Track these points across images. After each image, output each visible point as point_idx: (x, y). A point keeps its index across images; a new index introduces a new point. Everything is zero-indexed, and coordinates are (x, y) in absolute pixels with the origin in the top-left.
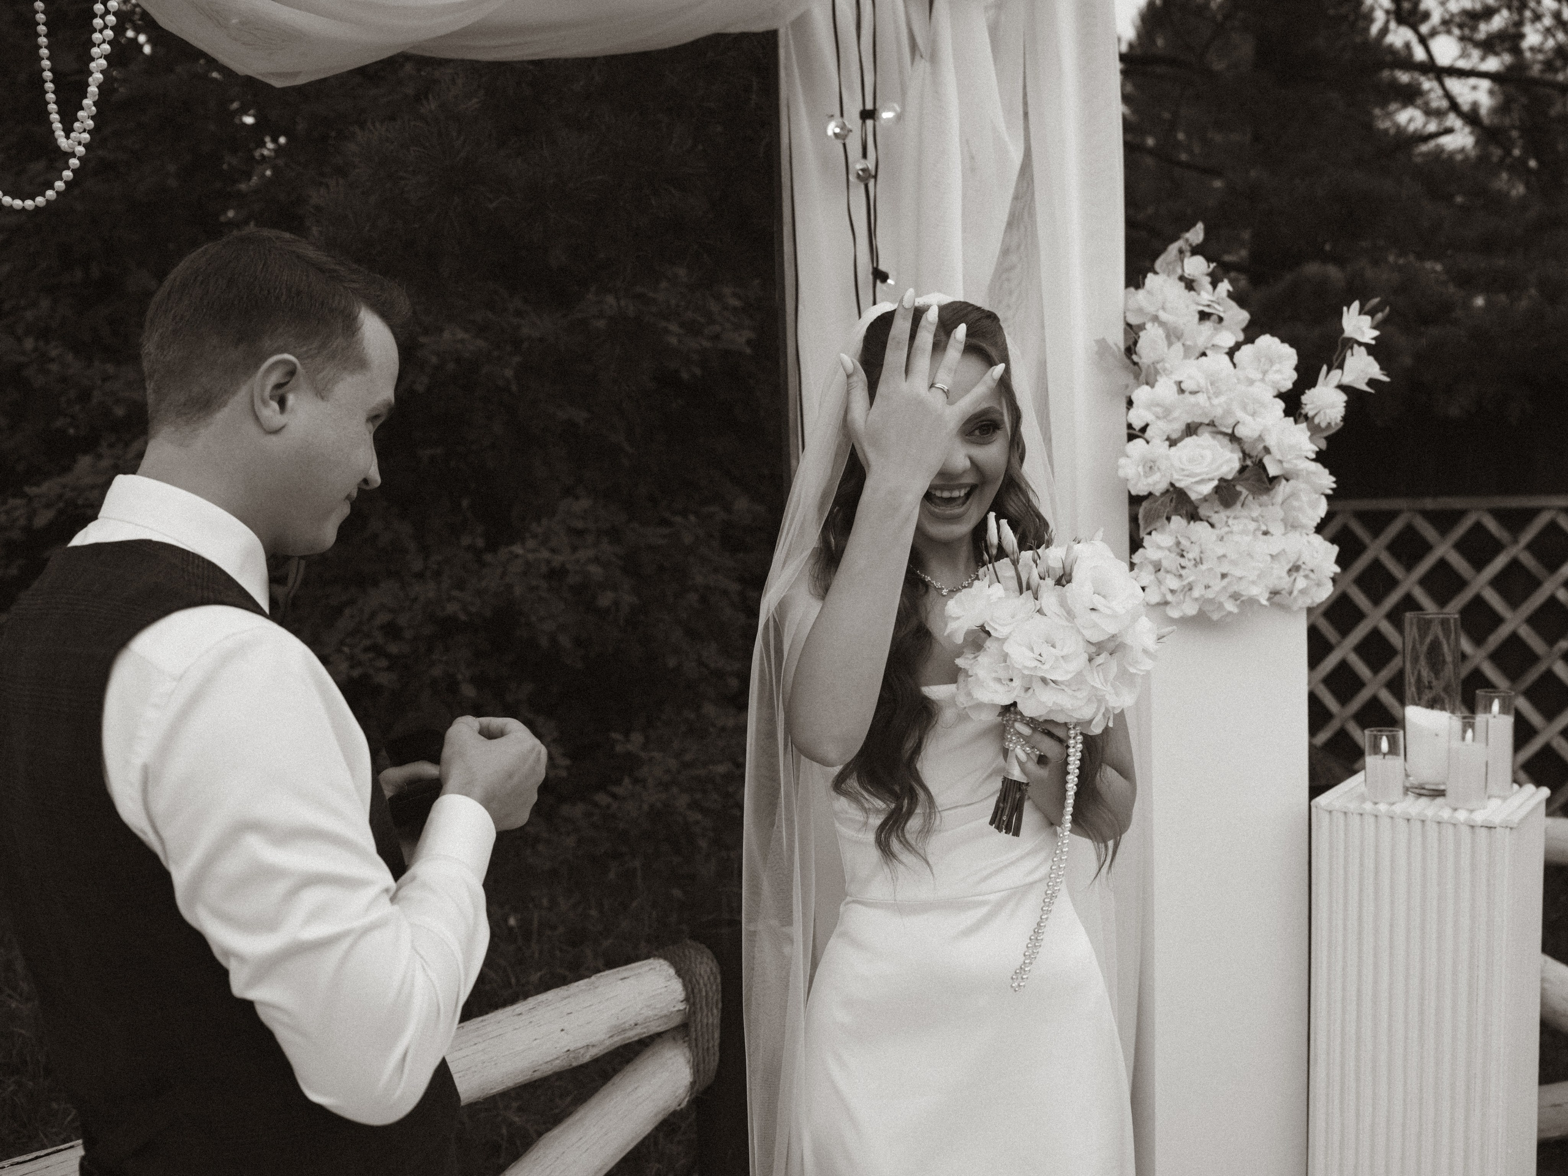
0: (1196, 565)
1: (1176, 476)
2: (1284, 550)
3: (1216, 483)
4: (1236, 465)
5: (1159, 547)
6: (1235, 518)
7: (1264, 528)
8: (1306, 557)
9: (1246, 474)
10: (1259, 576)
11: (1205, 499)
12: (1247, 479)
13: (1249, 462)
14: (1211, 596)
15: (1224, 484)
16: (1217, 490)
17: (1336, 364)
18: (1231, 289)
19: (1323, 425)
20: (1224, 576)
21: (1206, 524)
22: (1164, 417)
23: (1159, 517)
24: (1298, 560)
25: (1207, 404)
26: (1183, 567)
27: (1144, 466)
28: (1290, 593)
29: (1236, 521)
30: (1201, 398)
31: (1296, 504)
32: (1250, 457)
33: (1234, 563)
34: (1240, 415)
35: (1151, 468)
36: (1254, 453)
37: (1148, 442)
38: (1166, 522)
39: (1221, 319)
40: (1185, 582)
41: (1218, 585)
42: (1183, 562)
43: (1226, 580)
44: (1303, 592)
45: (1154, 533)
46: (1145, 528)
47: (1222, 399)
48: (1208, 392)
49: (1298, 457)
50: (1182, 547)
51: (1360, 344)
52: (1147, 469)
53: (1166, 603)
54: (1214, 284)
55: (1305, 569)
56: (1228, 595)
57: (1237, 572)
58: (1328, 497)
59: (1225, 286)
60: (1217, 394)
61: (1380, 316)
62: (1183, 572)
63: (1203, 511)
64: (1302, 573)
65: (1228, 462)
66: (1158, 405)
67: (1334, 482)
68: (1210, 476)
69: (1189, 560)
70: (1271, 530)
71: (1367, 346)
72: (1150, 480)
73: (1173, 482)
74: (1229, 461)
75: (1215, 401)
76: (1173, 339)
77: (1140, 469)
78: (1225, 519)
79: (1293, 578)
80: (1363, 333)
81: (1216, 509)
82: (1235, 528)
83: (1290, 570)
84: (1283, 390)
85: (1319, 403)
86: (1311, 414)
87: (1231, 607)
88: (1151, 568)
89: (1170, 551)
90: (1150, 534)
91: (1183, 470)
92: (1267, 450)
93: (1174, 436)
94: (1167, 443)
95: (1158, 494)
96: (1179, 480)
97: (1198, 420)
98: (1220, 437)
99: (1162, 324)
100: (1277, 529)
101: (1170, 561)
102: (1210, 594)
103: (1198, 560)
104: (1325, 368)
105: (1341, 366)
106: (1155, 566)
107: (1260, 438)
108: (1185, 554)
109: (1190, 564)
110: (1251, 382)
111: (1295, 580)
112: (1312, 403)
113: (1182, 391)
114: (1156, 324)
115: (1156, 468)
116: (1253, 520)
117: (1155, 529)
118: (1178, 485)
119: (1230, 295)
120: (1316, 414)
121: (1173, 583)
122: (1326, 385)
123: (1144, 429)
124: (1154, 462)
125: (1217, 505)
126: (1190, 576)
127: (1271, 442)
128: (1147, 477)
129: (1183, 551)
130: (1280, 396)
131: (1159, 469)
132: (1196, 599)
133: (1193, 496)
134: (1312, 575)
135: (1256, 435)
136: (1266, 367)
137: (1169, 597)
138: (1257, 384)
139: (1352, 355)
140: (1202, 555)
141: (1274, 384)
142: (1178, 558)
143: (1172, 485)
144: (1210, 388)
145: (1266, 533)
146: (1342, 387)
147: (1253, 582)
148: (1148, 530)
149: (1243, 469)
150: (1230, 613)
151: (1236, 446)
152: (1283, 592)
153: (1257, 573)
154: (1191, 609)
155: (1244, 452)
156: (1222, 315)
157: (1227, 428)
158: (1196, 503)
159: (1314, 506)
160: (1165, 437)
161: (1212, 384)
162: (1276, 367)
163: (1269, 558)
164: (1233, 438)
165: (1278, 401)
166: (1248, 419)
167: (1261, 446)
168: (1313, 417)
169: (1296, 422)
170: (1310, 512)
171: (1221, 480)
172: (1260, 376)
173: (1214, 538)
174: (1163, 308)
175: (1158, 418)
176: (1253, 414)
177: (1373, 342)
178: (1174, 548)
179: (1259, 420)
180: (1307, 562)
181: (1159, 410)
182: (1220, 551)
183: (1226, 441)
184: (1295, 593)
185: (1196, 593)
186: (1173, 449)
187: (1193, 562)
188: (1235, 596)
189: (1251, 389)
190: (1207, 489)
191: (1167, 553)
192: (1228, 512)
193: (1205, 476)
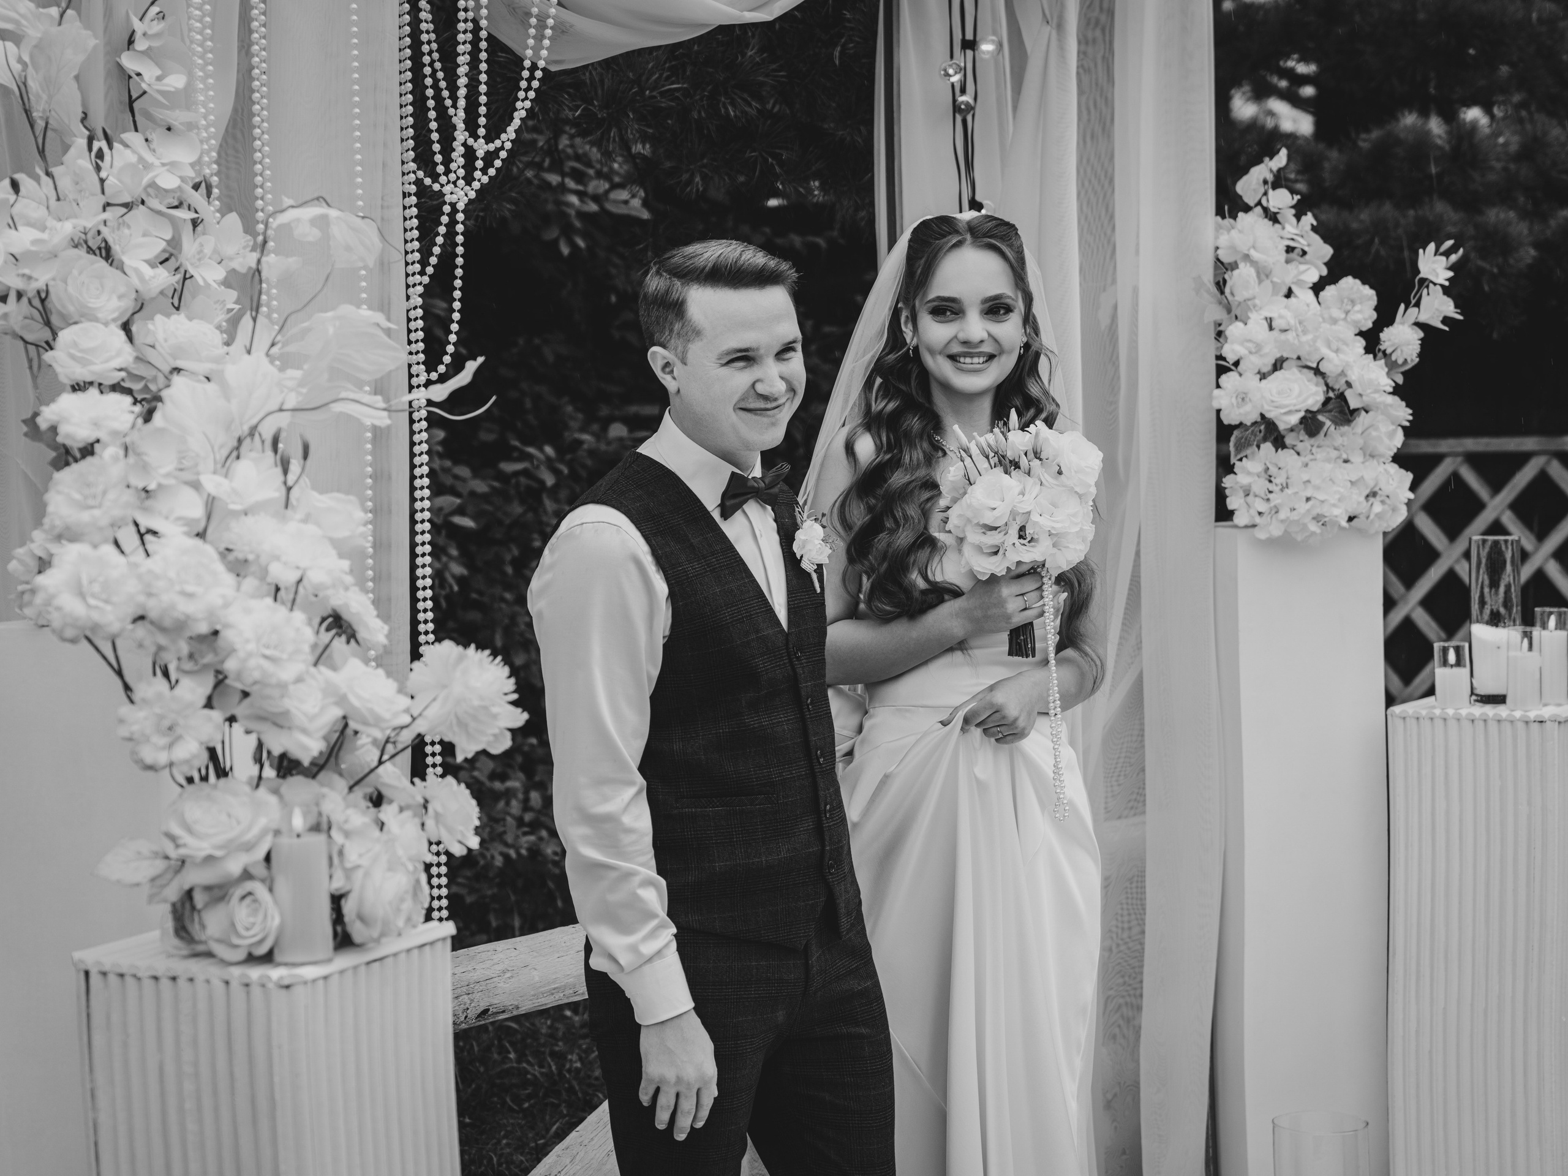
0: (1282, 490)
1: (1266, 407)
2: (1362, 477)
3: (1302, 414)
4: (1321, 398)
5: (1249, 473)
6: (1319, 447)
7: (1345, 456)
8: (1382, 485)
9: (1330, 406)
10: (1339, 500)
11: (1292, 430)
12: (1330, 411)
13: (1331, 394)
14: (1296, 518)
15: (1310, 415)
16: (1303, 420)
17: (1413, 302)
18: (1315, 223)
19: (1400, 361)
20: (1308, 499)
21: (1292, 451)
22: (1256, 353)
23: (1249, 445)
24: (1376, 485)
25: (1296, 342)
26: (1270, 492)
27: (1237, 397)
28: (1368, 517)
29: (1319, 450)
30: (1290, 336)
31: (1374, 434)
32: (1333, 390)
33: (1317, 488)
34: (1325, 351)
35: (1243, 399)
36: (1336, 387)
37: (1241, 375)
38: (1256, 449)
39: (1304, 253)
40: (1272, 504)
41: (1303, 507)
42: (1271, 487)
43: (1310, 503)
44: (1379, 516)
45: (1244, 459)
46: (1236, 455)
47: (1309, 337)
48: (1296, 330)
49: (1376, 391)
50: (1270, 473)
51: (1435, 284)
52: (1240, 400)
53: (1254, 526)
54: (1298, 217)
55: (1381, 496)
56: (1311, 517)
57: (1321, 496)
58: (1404, 428)
59: (1309, 219)
60: (1305, 332)
61: (1454, 258)
62: (1271, 496)
63: (1289, 440)
64: (1378, 498)
65: (1312, 395)
66: (1250, 341)
67: (1411, 415)
68: (1297, 407)
69: (1276, 485)
70: (1351, 459)
71: (1442, 286)
72: (1242, 411)
73: (1264, 413)
74: (1316, 394)
75: (1304, 339)
76: (1263, 276)
77: (1234, 400)
78: (1309, 447)
79: (1370, 503)
80: (1437, 275)
81: (1301, 438)
82: (1318, 456)
83: (1367, 496)
84: (1364, 329)
85: (1396, 341)
86: (1388, 351)
87: (1314, 527)
88: (1242, 494)
89: (1259, 477)
90: (1241, 460)
91: (1273, 401)
92: (1349, 385)
93: (1265, 370)
94: (1258, 376)
95: (1249, 424)
96: (1270, 411)
97: (1285, 355)
98: (1305, 371)
99: (1254, 263)
100: (1357, 458)
101: (1260, 486)
102: (1294, 516)
103: (1285, 485)
104: (1402, 306)
105: (1417, 305)
106: (1244, 491)
107: (1343, 373)
108: (1272, 479)
109: (1276, 489)
110: (1334, 321)
111: (1372, 504)
112: (1389, 340)
113: (1271, 328)
114: (1248, 264)
115: (1248, 400)
116: (1336, 449)
117: (1246, 456)
118: (1268, 415)
119: (1314, 229)
120: (1393, 351)
121: (1262, 506)
122: (1403, 323)
123: (1237, 364)
124: (1245, 393)
125: (1303, 435)
126: (1276, 499)
127: (1353, 377)
128: (1238, 407)
129: (1270, 476)
130: (1361, 334)
131: (1250, 400)
132: (1282, 521)
133: (1282, 427)
134: (1387, 501)
135: (1339, 370)
136: (1349, 307)
137: (1258, 520)
138: (1341, 323)
139: (1428, 294)
140: (1288, 481)
141: (1355, 323)
142: (1267, 482)
143: (1262, 416)
144: (1298, 325)
145: (1346, 461)
146: (1418, 325)
147: (1334, 505)
148: (1239, 457)
149: (1327, 400)
150: (1313, 533)
151: (1320, 380)
152: (1361, 516)
153: (1337, 496)
154: (1276, 530)
155: (1327, 385)
156: (1306, 249)
157: (1312, 362)
158: (1283, 433)
159: (1391, 435)
160: (1257, 371)
161: (1300, 323)
162: (1357, 308)
163: (1349, 484)
164: (1317, 371)
165: (1359, 338)
166: (1332, 355)
167: (1343, 381)
168: (1391, 354)
169: (1375, 358)
170: (1386, 441)
171: (1307, 411)
172: (1343, 316)
173: (1300, 464)
174: (1254, 247)
175: (1251, 353)
176: (1337, 351)
177: (1447, 283)
178: (1263, 473)
179: (1341, 356)
180: (1382, 488)
181: (1249, 345)
182: (1305, 477)
183: (1311, 374)
184: (1372, 516)
185: (1282, 515)
186: (1263, 381)
187: (1280, 487)
188: (1317, 518)
189: (1334, 327)
190: (1294, 419)
191: (1256, 478)
192: (1313, 441)
193: (1292, 408)
